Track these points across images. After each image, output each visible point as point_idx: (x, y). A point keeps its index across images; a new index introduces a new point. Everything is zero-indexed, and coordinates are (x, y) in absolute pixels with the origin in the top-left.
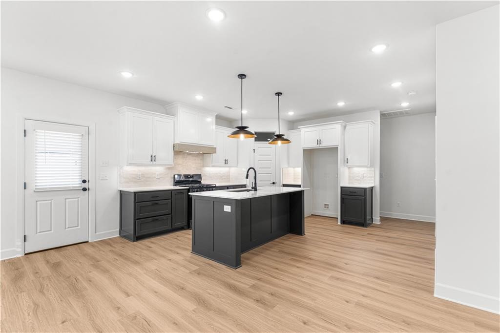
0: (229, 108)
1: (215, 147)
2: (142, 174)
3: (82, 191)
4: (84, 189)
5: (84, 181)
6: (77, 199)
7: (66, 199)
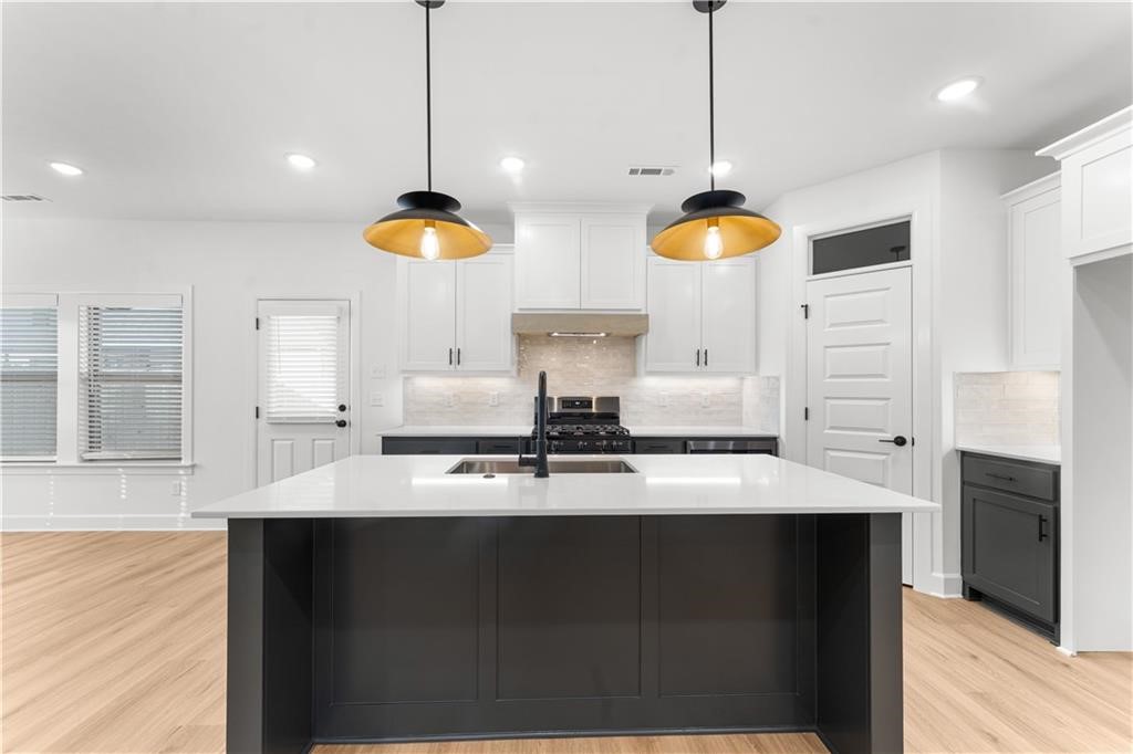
0: (645, 172)
1: (643, 312)
2: (454, 396)
3: (336, 426)
4: (342, 424)
5: (342, 408)
6: (330, 442)
7: (314, 440)
